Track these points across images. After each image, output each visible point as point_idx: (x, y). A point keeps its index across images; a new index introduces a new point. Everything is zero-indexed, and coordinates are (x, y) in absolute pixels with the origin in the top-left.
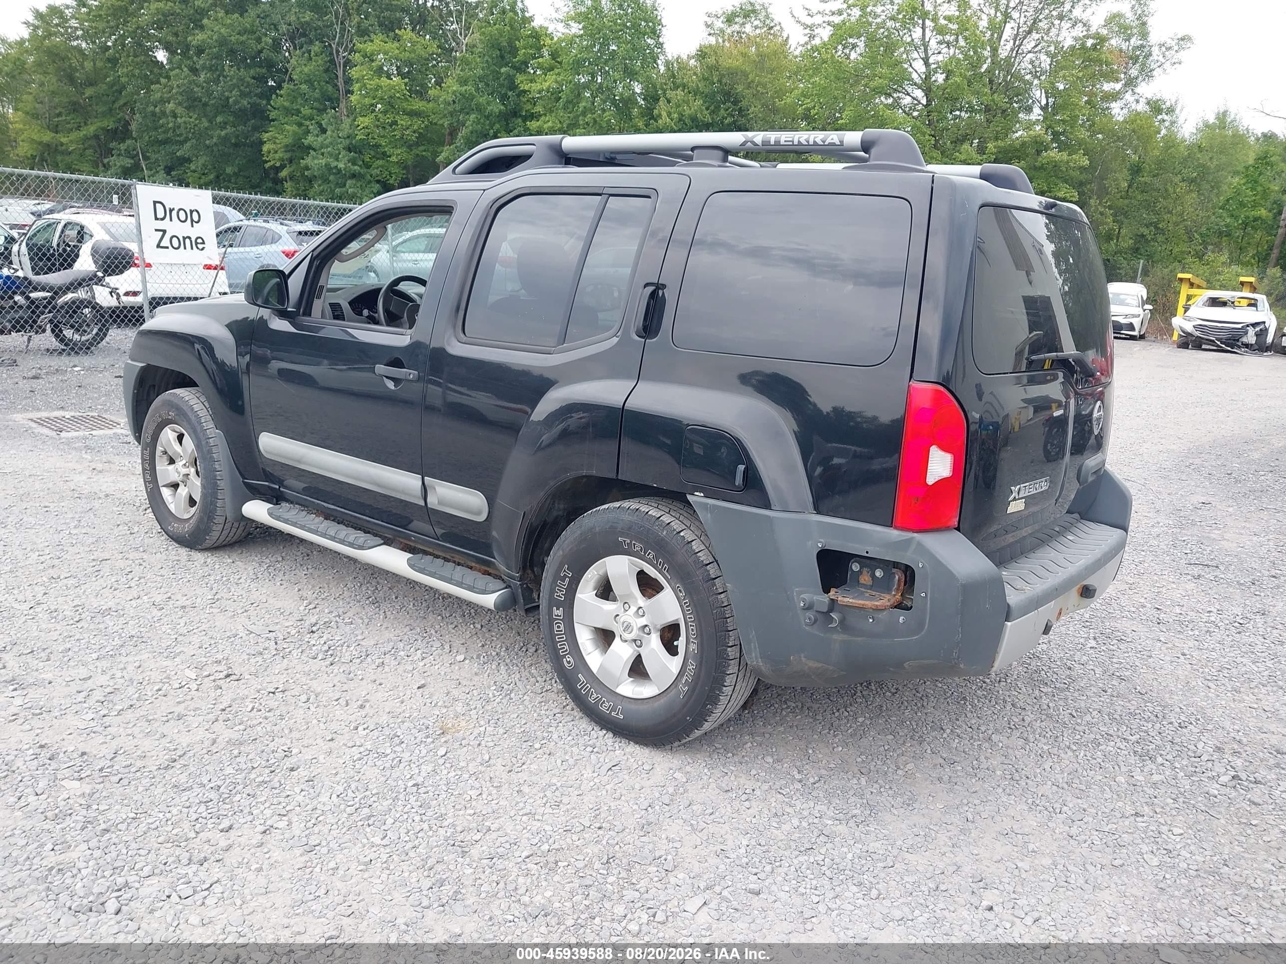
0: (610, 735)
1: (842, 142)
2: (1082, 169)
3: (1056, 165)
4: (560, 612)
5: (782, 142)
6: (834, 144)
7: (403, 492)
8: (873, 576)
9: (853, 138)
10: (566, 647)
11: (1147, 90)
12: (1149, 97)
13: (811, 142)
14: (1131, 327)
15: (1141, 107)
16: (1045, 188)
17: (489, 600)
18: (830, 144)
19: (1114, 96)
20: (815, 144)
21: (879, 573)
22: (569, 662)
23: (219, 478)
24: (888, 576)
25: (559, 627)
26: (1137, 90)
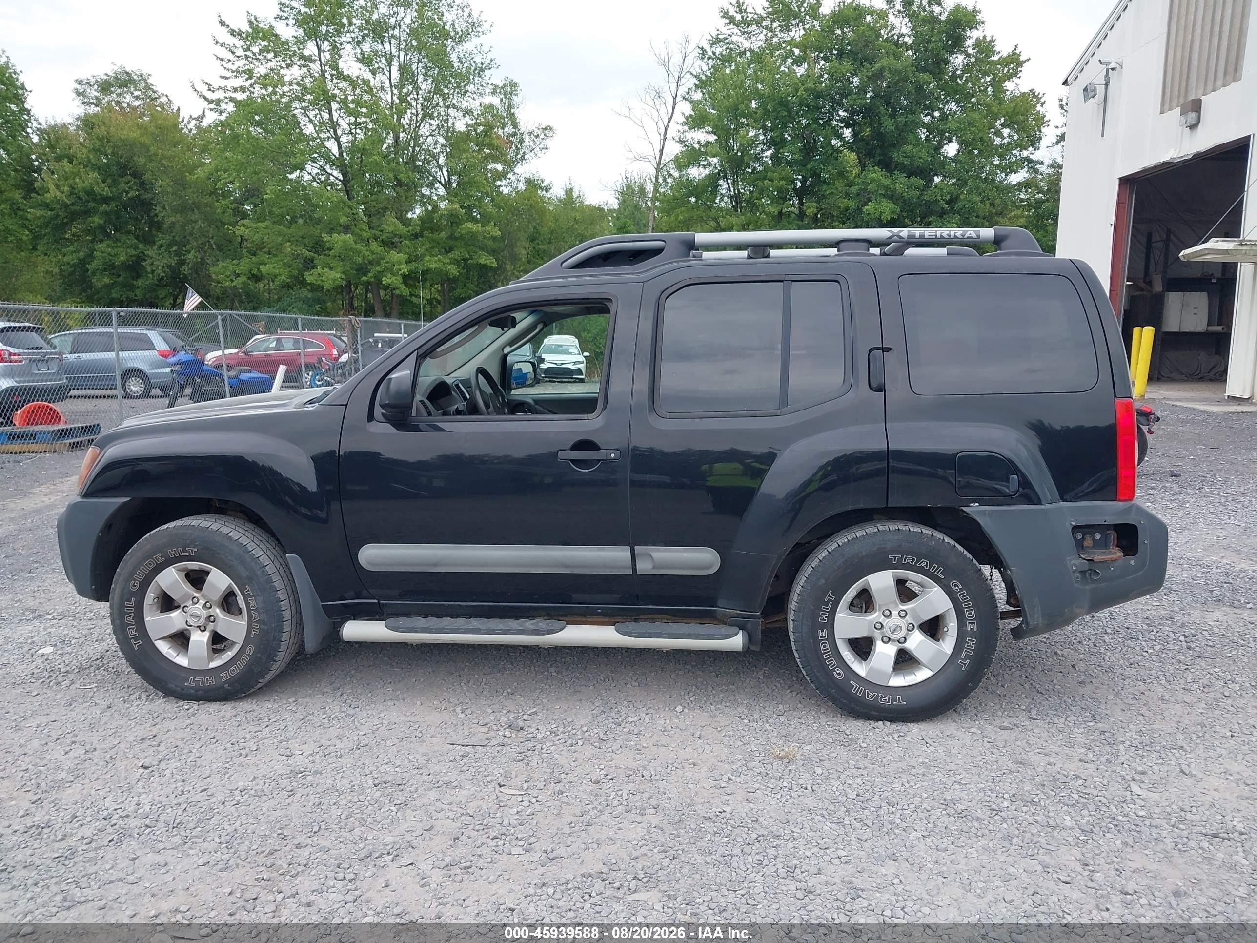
0: (888, 723)
1: (978, 236)
2: (494, 239)
3: (473, 235)
4: (825, 633)
5: (926, 236)
6: (972, 238)
7: (605, 566)
8: (1094, 539)
9: (987, 233)
10: (834, 662)
11: (523, 170)
12: (527, 176)
13: (952, 236)
14: (579, 371)
15: (522, 187)
16: (467, 256)
17: (737, 641)
18: (968, 238)
19: (503, 175)
20: (956, 237)
21: (1098, 536)
22: (839, 674)
23: (283, 608)
24: (1105, 538)
25: (825, 646)
26: (516, 170)
